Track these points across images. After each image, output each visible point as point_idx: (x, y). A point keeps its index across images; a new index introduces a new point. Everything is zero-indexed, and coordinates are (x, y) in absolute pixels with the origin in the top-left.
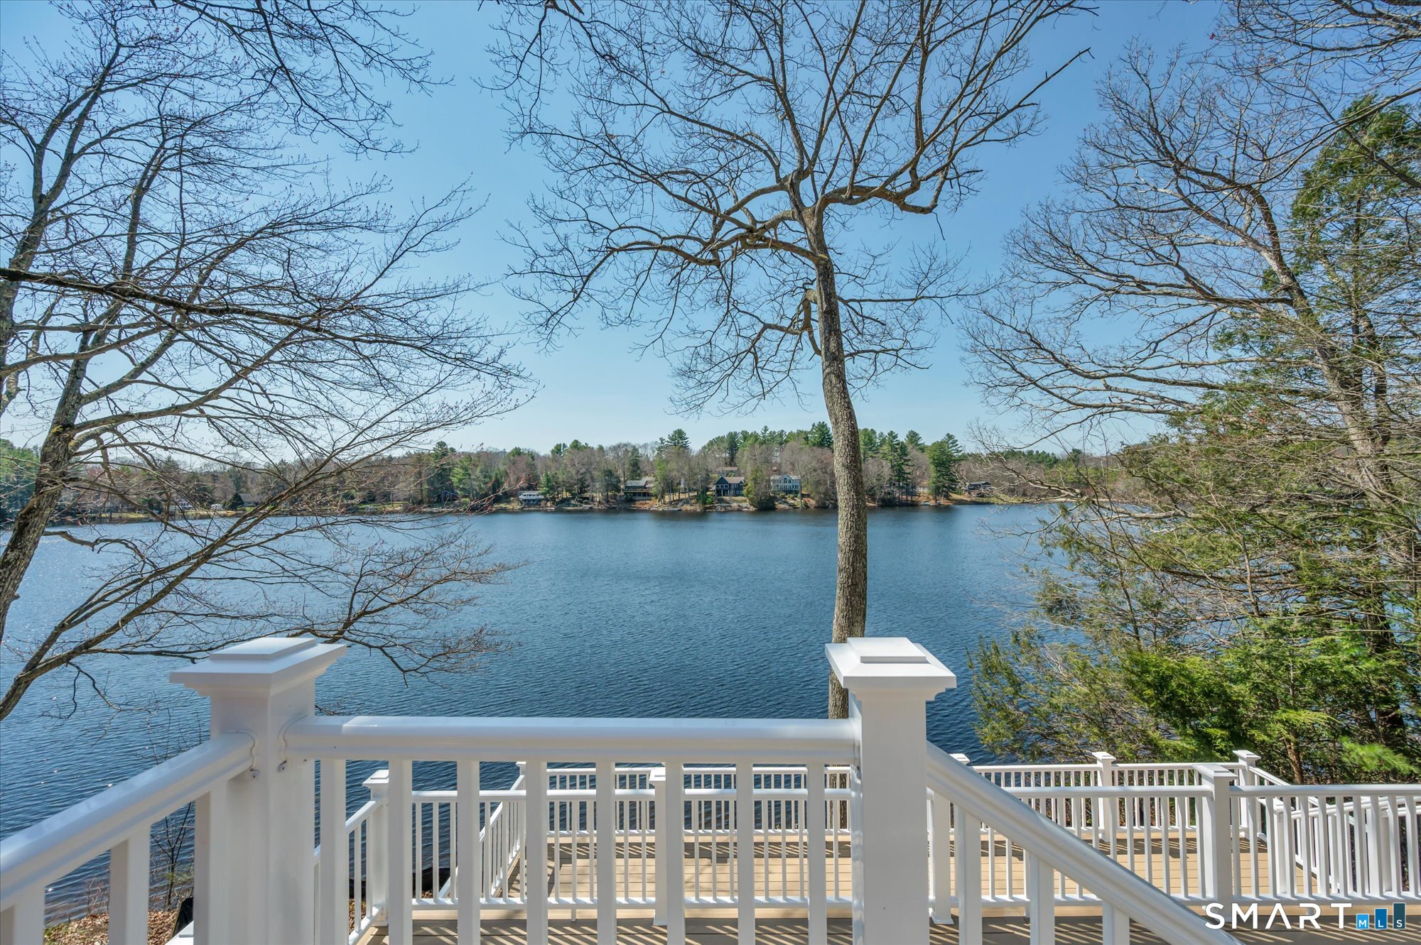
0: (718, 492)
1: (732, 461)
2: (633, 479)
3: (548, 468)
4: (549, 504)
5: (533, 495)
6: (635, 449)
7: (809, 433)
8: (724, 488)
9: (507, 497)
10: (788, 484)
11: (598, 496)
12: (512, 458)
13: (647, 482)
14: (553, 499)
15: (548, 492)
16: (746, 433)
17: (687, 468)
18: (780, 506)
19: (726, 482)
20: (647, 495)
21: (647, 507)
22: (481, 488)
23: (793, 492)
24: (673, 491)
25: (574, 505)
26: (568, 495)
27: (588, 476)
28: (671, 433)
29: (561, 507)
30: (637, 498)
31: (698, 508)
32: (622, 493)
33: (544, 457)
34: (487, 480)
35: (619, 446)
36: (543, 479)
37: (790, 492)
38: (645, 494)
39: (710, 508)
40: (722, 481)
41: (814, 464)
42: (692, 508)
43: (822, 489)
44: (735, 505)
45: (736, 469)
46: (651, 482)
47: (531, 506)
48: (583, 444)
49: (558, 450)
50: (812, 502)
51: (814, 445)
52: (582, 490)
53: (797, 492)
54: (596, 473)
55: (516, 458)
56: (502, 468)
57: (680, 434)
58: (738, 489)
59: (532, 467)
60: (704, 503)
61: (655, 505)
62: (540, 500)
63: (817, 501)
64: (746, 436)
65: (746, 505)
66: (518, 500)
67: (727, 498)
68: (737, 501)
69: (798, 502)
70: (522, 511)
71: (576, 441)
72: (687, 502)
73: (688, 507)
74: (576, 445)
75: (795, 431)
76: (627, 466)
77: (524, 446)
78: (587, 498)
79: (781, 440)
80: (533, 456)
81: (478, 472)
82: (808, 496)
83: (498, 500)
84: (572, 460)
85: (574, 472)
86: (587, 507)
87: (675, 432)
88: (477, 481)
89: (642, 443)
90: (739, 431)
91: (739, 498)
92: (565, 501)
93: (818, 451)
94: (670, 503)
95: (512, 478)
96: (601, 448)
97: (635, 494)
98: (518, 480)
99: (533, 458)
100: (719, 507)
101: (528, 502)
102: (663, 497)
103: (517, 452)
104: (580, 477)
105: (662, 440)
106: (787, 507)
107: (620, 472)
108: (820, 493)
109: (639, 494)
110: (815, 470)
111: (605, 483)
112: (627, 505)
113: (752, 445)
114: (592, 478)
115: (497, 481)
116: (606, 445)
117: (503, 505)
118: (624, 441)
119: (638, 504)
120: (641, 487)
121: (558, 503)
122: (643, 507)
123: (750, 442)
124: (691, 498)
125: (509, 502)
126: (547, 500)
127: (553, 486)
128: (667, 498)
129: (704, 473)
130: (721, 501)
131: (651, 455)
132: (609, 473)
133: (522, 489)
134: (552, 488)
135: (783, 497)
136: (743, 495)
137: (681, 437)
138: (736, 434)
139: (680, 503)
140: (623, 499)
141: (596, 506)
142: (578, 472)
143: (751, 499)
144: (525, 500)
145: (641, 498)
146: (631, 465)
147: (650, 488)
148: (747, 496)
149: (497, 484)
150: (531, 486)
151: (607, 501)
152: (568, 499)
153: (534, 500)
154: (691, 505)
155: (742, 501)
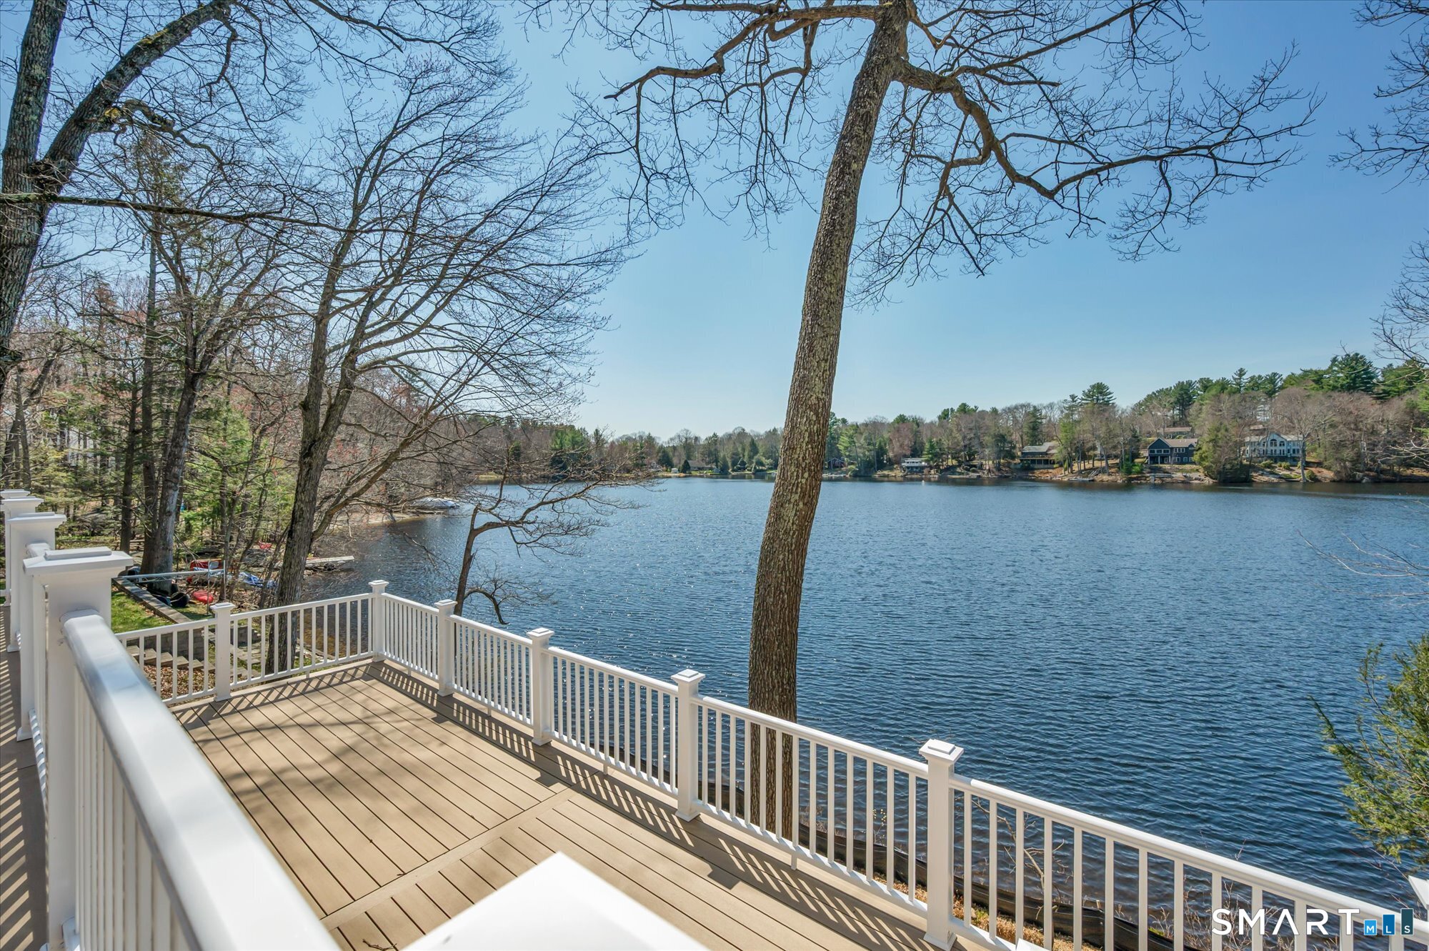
0: (1153, 459)
1: (1183, 421)
2: (1032, 445)
3: (933, 434)
4: (932, 472)
5: (920, 462)
6: (1037, 410)
7: (1326, 372)
8: (1160, 453)
9: (891, 464)
10: (1278, 448)
11: (989, 464)
12: (896, 425)
13: (1049, 449)
14: (937, 467)
15: (932, 459)
16: (1208, 380)
17: (1104, 429)
18: (1258, 478)
19: (1165, 446)
20: (1048, 462)
21: (1048, 476)
22: (864, 455)
23: (1290, 458)
24: (1084, 457)
25: (960, 474)
26: (955, 462)
27: (975, 442)
28: (1087, 388)
29: (945, 477)
30: (1036, 466)
31: (1119, 478)
32: (1017, 461)
33: (932, 423)
34: (871, 447)
35: (1016, 408)
36: (927, 446)
37: (1283, 459)
38: (1047, 462)
39: (1137, 479)
40: (1159, 444)
41: (1333, 417)
42: (1110, 478)
43: (1348, 453)
44: (1179, 476)
45: (1188, 429)
46: (1055, 448)
47: (913, 476)
48: (972, 407)
49: (945, 415)
50: (1328, 474)
51: (1335, 388)
52: (971, 456)
53: (1295, 460)
54: (987, 439)
55: (901, 425)
56: (886, 435)
57: (1100, 389)
58: (1185, 456)
59: (917, 434)
60: (1129, 472)
61: (1060, 474)
62: (923, 468)
63: (1337, 473)
64: (1206, 385)
65: (1198, 474)
66: (901, 467)
67: (1166, 466)
68: (1182, 471)
69: (1297, 473)
70: (905, 480)
71: (964, 405)
72: (1102, 471)
73: (1105, 477)
74: (964, 408)
75: (1298, 372)
76: (1025, 430)
77: (908, 414)
78: (975, 466)
79: (1269, 387)
80: (917, 423)
81: (862, 441)
82: (1319, 464)
83: (881, 466)
84: (958, 425)
85: (960, 438)
86: (974, 475)
87: (1093, 387)
88: (863, 451)
89: (1046, 403)
90: (1195, 378)
91: (1187, 467)
92: (951, 469)
93: (1344, 399)
94: (1080, 472)
95: (896, 444)
96: (995, 411)
97: (1033, 461)
98: (901, 446)
99: (918, 425)
100: (1151, 478)
101: (911, 469)
102: (1070, 465)
103: (902, 419)
104: (967, 442)
105: (1073, 397)
106: (1275, 480)
107: (1016, 437)
108: (1344, 461)
109: (1039, 462)
110: (1333, 426)
111: (996, 449)
112: (1023, 474)
113: (1217, 396)
114: (981, 444)
115: (881, 447)
116: (1001, 407)
117: (886, 472)
118: (1022, 402)
119: (1037, 473)
120: (1041, 453)
121: (942, 471)
122: (1044, 477)
123: (1213, 392)
125: (892, 470)
126: (931, 468)
127: (937, 455)
128: (1076, 467)
129: (1128, 435)
130: (1154, 470)
131: (1056, 415)
132: (1001, 438)
133: (906, 456)
134: (936, 455)
135: (1269, 466)
136: (1194, 463)
137: (1101, 393)
138: (1190, 384)
139: (1094, 473)
140: (1019, 467)
141: (985, 475)
142: (964, 438)
143: (1206, 468)
144: (908, 468)
145: (1042, 466)
146: (1030, 428)
147: (1052, 455)
148: (1200, 464)
149: (881, 451)
150: (915, 453)
151: (999, 470)
152: (953, 467)
153: (917, 468)
154: (1109, 475)
155: (1192, 471)
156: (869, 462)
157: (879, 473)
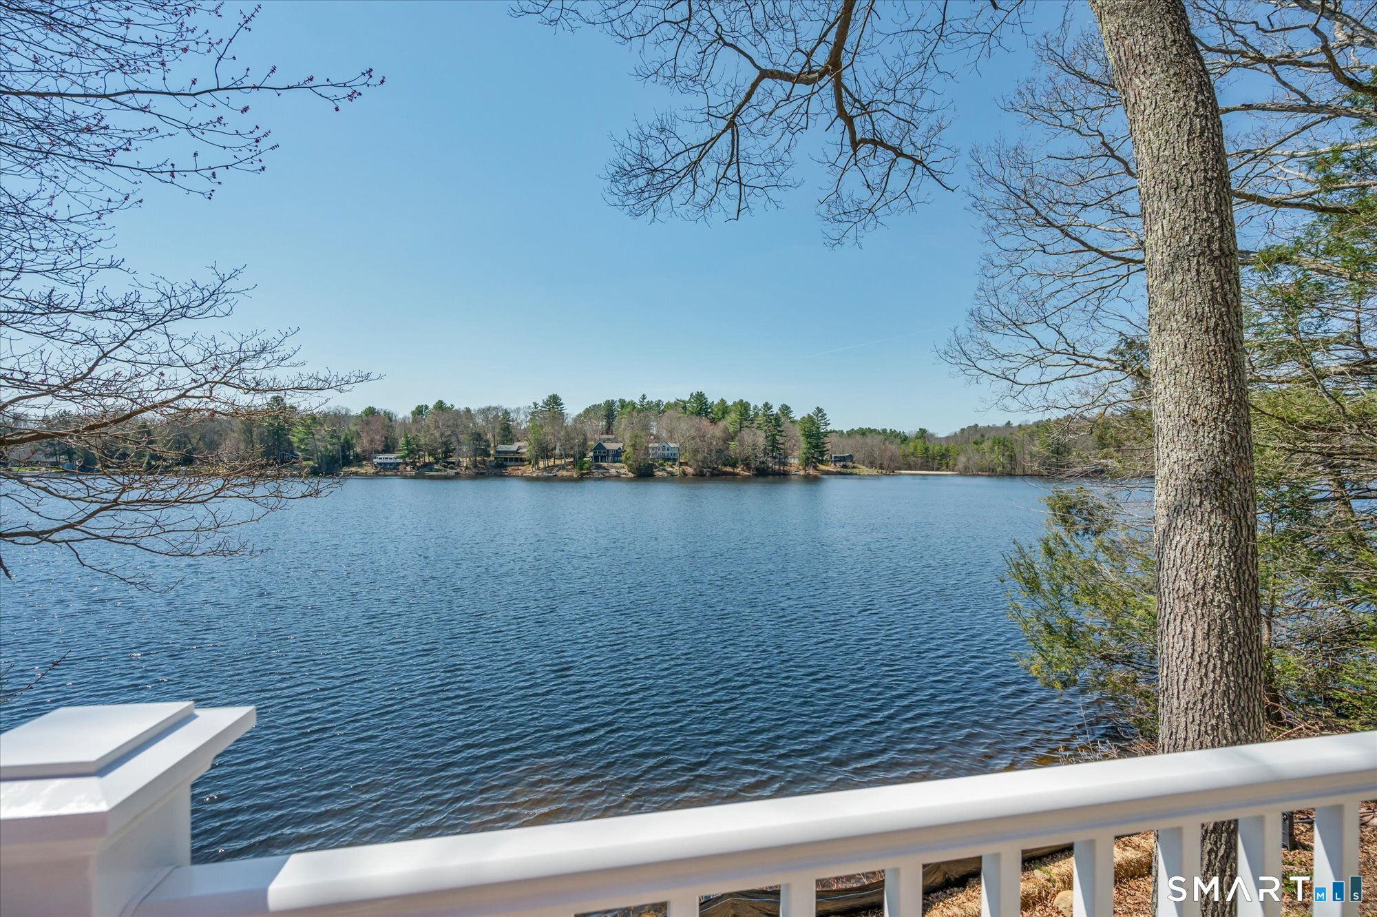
0: (596, 458)
1: (608, 430)
2: (504, 444)
3: (407, 429)
4: (408, 468)
5: (391, 458)
6: (506, 413)
7: (688, 402)
8: (601, 454)
9: (359, 460)
10: (666, 452)
11: (465, 462)
12: (365, 418)
13: (520, 448)
14: (413, 463)
15: (408, 455)
16: (624, 401)
17: (563, 433)
18: (658, 473)
19: (604, 448)
20: (518, 460)
21: (520, 473)
22: (326, 449)
23: (672, 459)
24: (548, 457)
25: (437, 470)
26: (431, 459)
27: (453, 439)
28: (546, 398)
29: (422, 472)
30: (508, 463)
31: (575, 474)
32: (492, 458)
33: (405, 419)
34: (334, 441)
35: (488, 409)
36: (402, 441)
37: (669, 460)
38: (517, 460)
39: (587, 474)
40: (600, 447)
41: (693, 433)
42: (568, 474)
43: (700, 457)
44: (613, 471)
45: (613, 436)
46: (525, 447)
47: (386, 470)
48: (449, 405)
49: (419, 411)
50: (690, 470)
51: (692, 413)
52: (448, 452)
53: (675, 460)
54: (463, 437)
55: (370, 418)
56: (353, 429)
57: (555, 400)
58: (617, 455)
59: (389, 428)
60: (582, 468)
61: (529, 470)
62: (398, 464)
63: (695, 469)
64: (623, 404)
65: (625, 471)
66: (373, 463)
67: (605, 464)
68: (615, 468)
69: (676, 469)
70: (376, 475)
71: (441, 402)
72: (562, 467)
73: (565, 473)
74: (440, 406)
75: (672, 401)
76: (497, 430)
77: (380, 406)
78: (453, 463)
79: (658, 409)
80: (389, 417)
81: (323, 433)
82: (686, 464)
83: (348, 463)
84: (436, 421)
85: (438, 435)
86: (451, 472)
87: (550, 397)
88: (324, 443)
89: (513, 407)
90: (616, 399)
91: (617, 465)
92: (426, 466)
93: (696, 420)
94: (545, 468)
95: (365, 441)
96: (468, 410)
97: (506, 459)
98: (372, 441)
99: (390, 420)
100: (596, 473)
101: (384, 466)
102: (537, 463)
103: (371, 412)
104: (444, 440)
105: (535, 404)
106: (666, 475)
107: (489, 436)
108: (697, 461)
109: (511, 460)
110: (693, 438)
111: (473, 447)
112: (497, 471)
113: (630, 413)
114: (459, 442)
115: (347, 441)
116: (474, 407)
117: (354, 469)
118: (494, 405)
119: (509, 469)
120: (512, 452)
121: (419, 468)
122: (515, 473)
123: (628, 409)
124: (570, 463)
125: (361, 466)
126: (407, 465)
127: (413, 450)
128: (541, 464)
129: (581, 437)
130: (598, 467)
131: (524, 419)
132: (478, 437)
133: (378, 452)
134: (412, 451)
135: (661, 465)
136: (621, 462)
137: (556, 403)
138: (613, 402)
139: (556, 469)
140: (493, 464)
141: (462, 471)
142: (442, 435)
143: (630, 466)
144: (381, 464)
145: (513, 463)
146: (502, 429)
147: (523, 453)
148: (626, 463)
149: (347, 445)
150: (388, 449)
151: (476, 467)
152: (430, 464)
153: (391, 464)
154: (568, 471)
155: (621, 468)
156: (333, 457)
157: (345, 469)
